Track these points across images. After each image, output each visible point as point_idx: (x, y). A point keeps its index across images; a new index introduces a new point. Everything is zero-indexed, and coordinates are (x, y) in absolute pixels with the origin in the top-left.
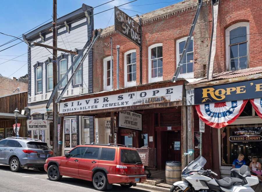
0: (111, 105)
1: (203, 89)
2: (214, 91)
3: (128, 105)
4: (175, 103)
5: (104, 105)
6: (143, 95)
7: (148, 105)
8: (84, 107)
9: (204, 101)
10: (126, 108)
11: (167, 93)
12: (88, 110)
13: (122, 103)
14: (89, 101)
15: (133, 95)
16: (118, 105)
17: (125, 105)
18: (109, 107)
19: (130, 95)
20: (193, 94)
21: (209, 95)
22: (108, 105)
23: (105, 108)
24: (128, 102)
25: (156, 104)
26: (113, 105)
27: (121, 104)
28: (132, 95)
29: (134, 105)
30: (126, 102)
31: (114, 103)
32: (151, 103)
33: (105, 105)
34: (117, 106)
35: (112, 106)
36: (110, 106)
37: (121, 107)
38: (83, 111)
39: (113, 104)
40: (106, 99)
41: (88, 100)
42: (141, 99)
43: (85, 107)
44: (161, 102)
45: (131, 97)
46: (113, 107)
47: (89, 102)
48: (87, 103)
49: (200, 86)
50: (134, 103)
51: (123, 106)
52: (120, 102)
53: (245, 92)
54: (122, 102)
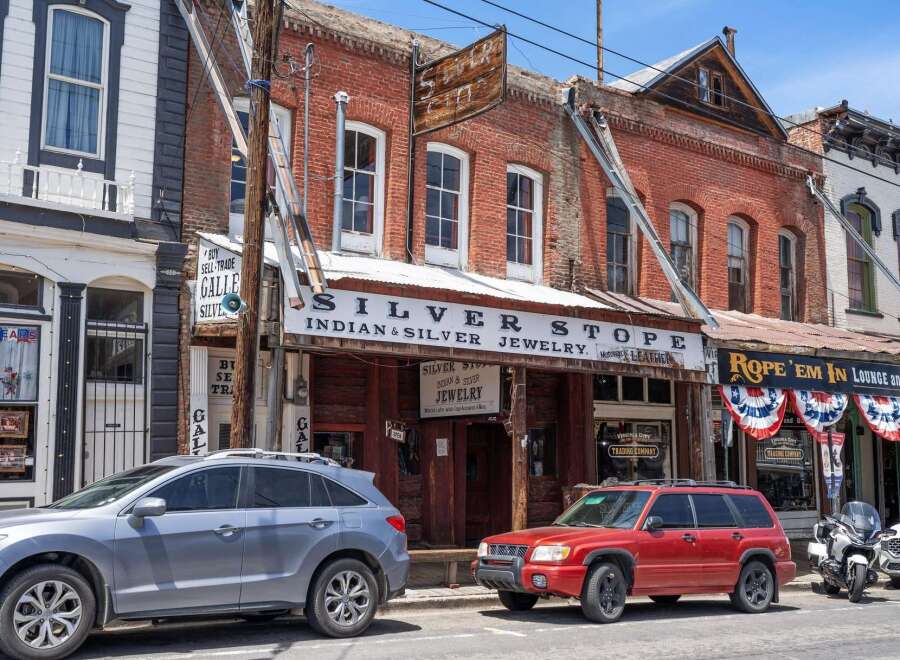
0: (529, 344)
1: (732, 354)
2: (747, 362)
3: (583, 357)
4: (693, 375)
5: (505, 338)
6: (622, 336)
7: (636, 368)
8: (421, 330)
9: (733, 379)
10: (578, 364)
11: (674, 346)
12: (441, 343)
13: (568, 348)
14: (443, 310)
15: (595, 330)
16: (554, 350)
17: (575, 355)
18: (522, 350)
19: (588, 328)
20: (716, 361)
21: (739, 367)
22: (521, 343)
23: (507, 349)
24: (584, 346)
25: (655, 368)
26: (538, 346)
27: (563, 349)
28: (592, 327)
29: (603, 359)
30: (578, 346)
31: (542, 342)
32: (645, 363)
33: (508, 342)
34: (550, 353)
35: (534, 347)
36: (527, 347)
37: (563, 359)
38: (421, 347)
39: (536, 342)
40: (510, 320)
41: (438, 305)
42: (620, 347)
43: (429, 331)
44: (666, 365)
45: (592, 336)
46: (537, 351)
47: (441, 314)
48: (437, 319)
49: (731, 347)
50: (603, 355)
51: (568, 355)
52: (561, 341)
53: (784, 375)
54: (566, 345)
